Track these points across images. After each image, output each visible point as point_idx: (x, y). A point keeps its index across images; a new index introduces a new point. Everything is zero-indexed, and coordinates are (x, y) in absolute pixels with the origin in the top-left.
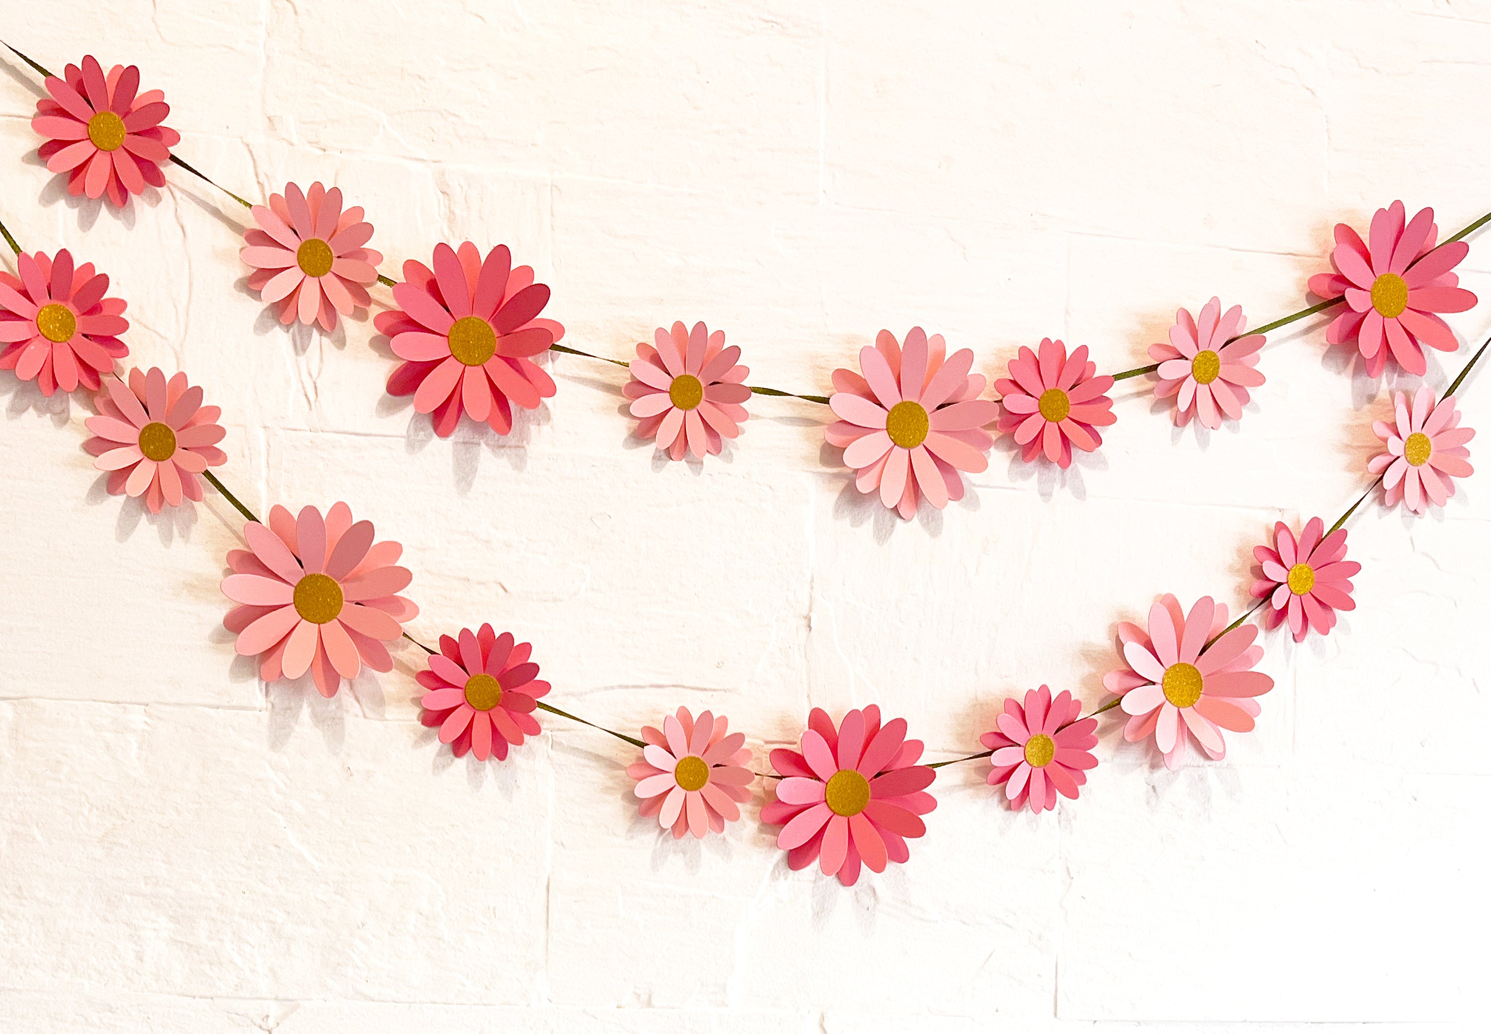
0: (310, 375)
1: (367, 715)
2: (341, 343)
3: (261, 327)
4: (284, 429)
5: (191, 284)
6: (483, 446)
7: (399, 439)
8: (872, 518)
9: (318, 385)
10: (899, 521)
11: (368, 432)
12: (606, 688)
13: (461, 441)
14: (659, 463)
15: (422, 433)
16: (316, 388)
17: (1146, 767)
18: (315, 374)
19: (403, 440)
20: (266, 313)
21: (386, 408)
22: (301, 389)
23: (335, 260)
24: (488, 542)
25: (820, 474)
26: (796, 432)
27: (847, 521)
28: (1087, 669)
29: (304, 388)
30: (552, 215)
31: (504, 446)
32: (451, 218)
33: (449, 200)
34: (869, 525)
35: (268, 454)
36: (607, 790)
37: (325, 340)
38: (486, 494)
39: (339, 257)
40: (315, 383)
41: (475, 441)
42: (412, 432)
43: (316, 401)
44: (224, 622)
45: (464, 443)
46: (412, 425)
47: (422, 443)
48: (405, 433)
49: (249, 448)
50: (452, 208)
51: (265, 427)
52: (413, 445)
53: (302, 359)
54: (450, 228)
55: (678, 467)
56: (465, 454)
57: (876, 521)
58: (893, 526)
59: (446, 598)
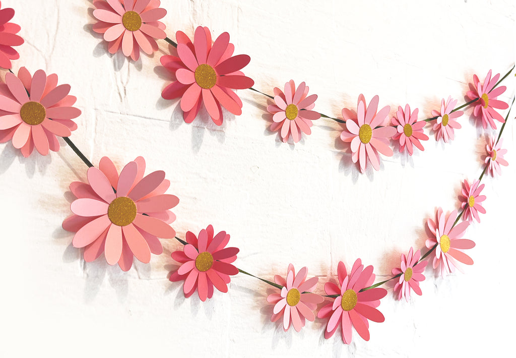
0: (122, 83)
1: (141, 277)
2: (139, 67)
3: (97, 53)
4: (106, 111)
5: (58, 23)
6: (206, 129)
7: (167, 122)
8: (351, 173)
9: (126, 89)
10: (360, 174)
11: (151, 117)
12: (254, 254)
13: (196, 125)
14: (278, 143)
15: (178, 120)
16: (125, 90)
17: (434, 277)
18: (125, 82)
19: (168, 123)
20: (100, 46)
21: (161, 105)
22: (117, 91)
23: (142, 24)
24: (205, 178)
25: (335, 152)
26: (327, 133)
27: (343, 173)
28: (417, 237)
29: (118, 90)
30: (238, 21)
31: (215, 130)
32: (194, 13)
33: (194, 5)
34: (350, 176)
35: (96, 124)
36: (254, 308)
37: (131, 65)
38: (206, 154)
39: (144, 23)
40: (125, 87)
41: (202, 126)
42: (173, 119)
43: (125, 97)
44: (62, 225)
45: (198, 127)
46: (173, 116)
47: (178, 125)
48: (170, 120)
49: (86, 121)
50: (195, 9)
51: (96, 109)
52: (173, 126)
53: (118, 73)
54: (194, 18)
55: (285, 145)
56: (198, 133)
57: (353, 173)
58: (358, 176)
59: (184, 208)
